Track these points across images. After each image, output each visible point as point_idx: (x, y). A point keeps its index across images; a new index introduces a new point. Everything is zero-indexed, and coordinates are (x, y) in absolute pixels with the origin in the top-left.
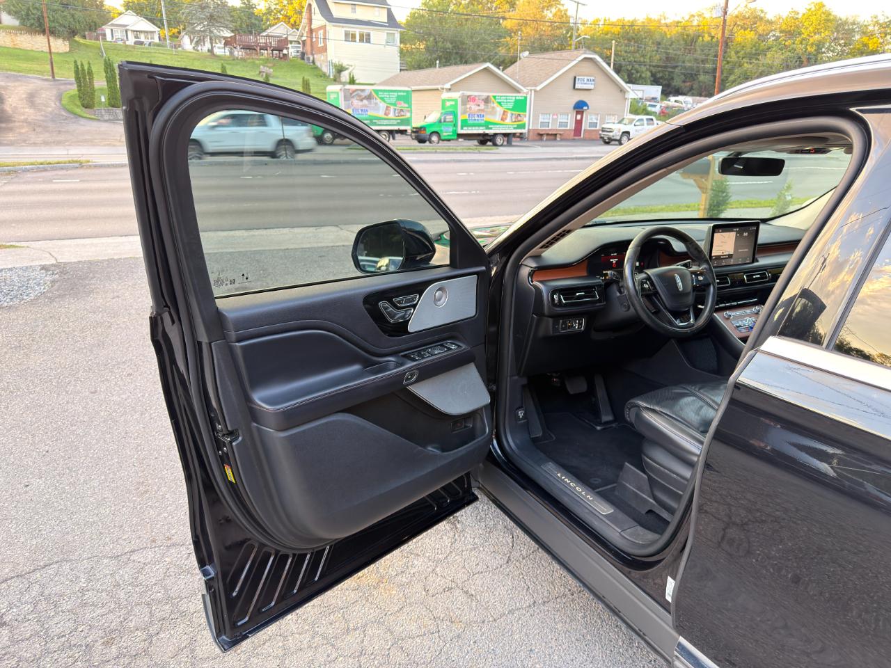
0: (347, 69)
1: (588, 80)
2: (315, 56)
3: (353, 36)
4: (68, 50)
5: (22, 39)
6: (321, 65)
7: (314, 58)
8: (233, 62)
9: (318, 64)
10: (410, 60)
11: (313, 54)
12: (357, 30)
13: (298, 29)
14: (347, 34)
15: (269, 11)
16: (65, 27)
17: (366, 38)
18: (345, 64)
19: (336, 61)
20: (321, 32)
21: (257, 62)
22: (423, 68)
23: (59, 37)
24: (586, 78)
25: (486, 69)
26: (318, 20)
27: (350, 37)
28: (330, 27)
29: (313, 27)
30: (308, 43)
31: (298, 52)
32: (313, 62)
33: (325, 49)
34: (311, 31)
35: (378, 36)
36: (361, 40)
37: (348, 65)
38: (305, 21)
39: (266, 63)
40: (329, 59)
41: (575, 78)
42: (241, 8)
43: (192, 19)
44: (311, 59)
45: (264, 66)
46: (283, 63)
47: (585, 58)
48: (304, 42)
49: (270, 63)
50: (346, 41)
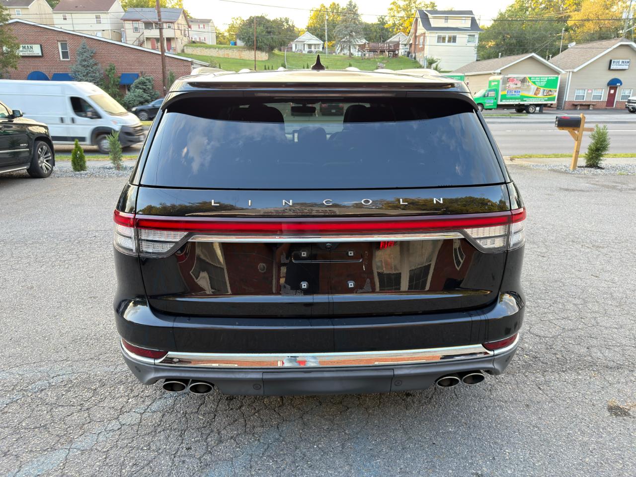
0: (436, 62)
1: (623, 62)
2: (417, 54)
3: (444, 39)
4: (267, 58)
5: (245, 54)
6: (420, 60)
7: (415, 56)
8: (362, 61)
9: (418, 59)
10: (482, 53)
11: (415, 53)
12: (447, 34)
13: (407, 36)
14: (439, 37)
15: (394, 25)
16: (267, 45)
17: (453, 39)
18: (435, 58)
19: (429, 57)
20: (422, 37)
21: (377, 60)
22: (491, 58)
23: (263, 51)
24: (621, 61)
25: (532, 58)
26: (421, 29)
27: (442, 39)
28: (428, 34)
29: (417, 34)
30: (413, 45)
31: (406, 52)
32: (415, 58)
33: (423, 49)
34: (416, 37)
35: (462, 38)
36: (449, 41)
37: (437, 59)
38: (412, 31)
39: (382, 60)
40: (425, 56)
41: (611, 61)
42: (378, 24)
43: (339, 35)
44: (413, 56)
45: (380, 62)
46: (394, 59)
47: (621, 45)
48: (411, 45)
49: (385, 60)
50: (438, 42)
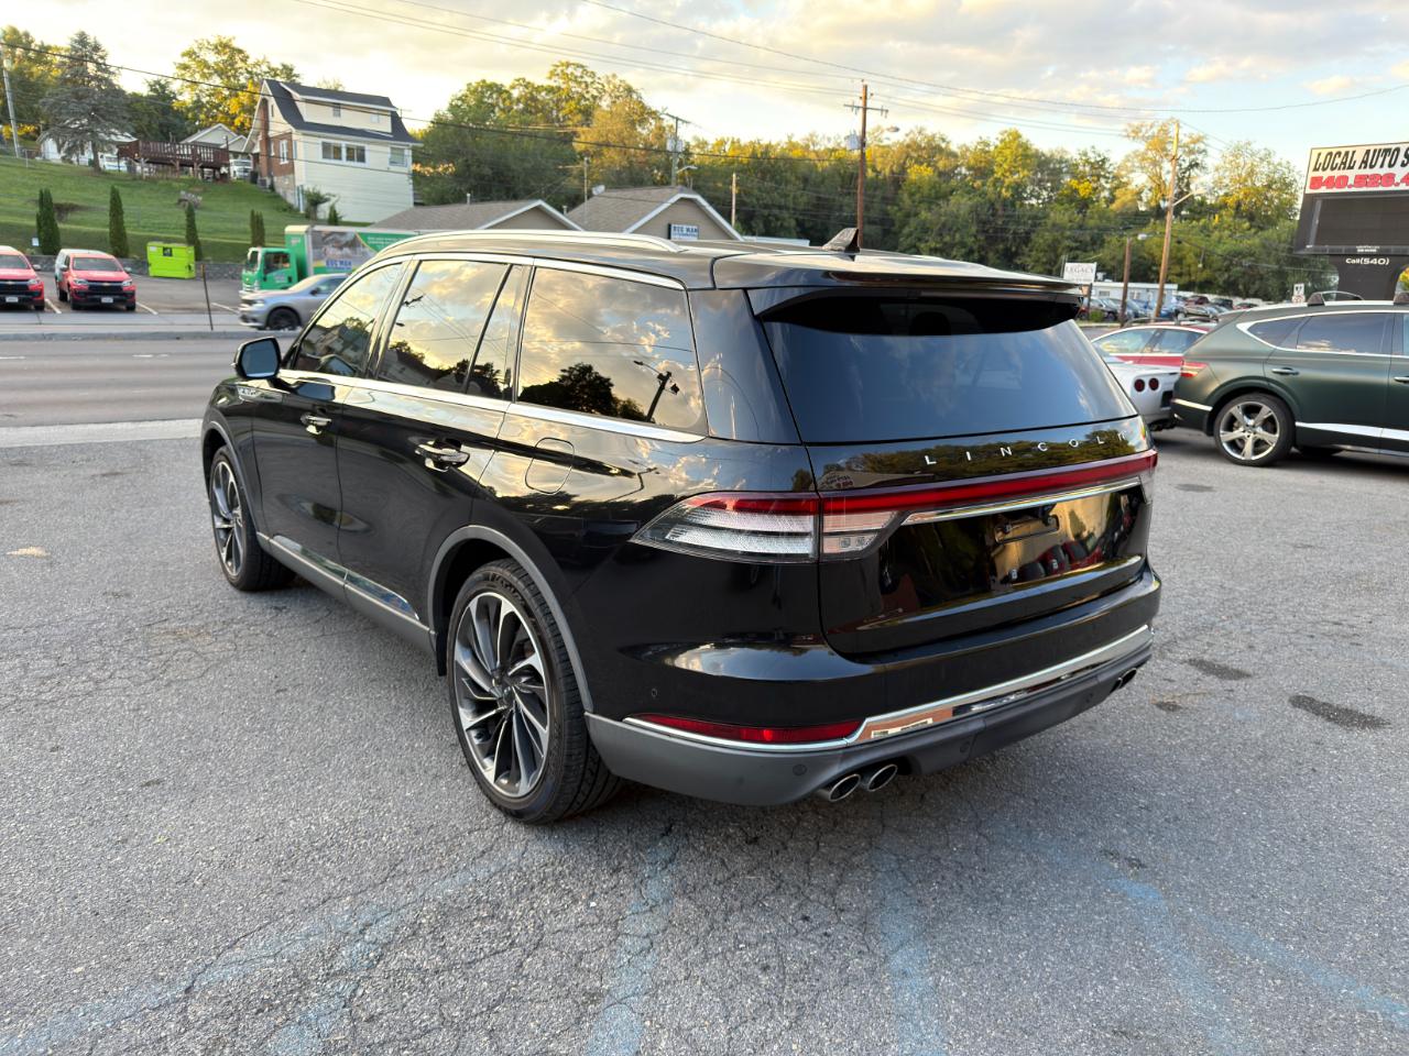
0: (327, 200)
1: (688, 230)
2: (275, 179)
3: (338, 150)
6: (285, 192)
7: (272, 182)
8: (135, 183)
9: (280, 191)
10: (427, 189)
11: (272, 177)
12: (343, 142)
13: (246, 135)
14: (326, 147)
15: (198, 105)
17: (358, 155)
18: (323, 192)
19: (308, 187)
20: (284, 142)
21: (175, 184)
22: (448, 203)
24: (685, 227)
26: (279, 124)
27: (331, 152)
28: (297, 136)
29: (271, 134)
30: (263, 159)
31: (246, 171)
32: (272, 187)
33: (290, 169)
34: (267, 141)
35: (377, 154)
36: (350, 158)
37: (329, 194)
38: (256, 123)
39: (190, 186)
40: (298, 184)
41: (670, 226)
42: (149, 97)
43: (61, 114)
44: (268, 182)
45: (188, 192)
46: (220, 187)
47: (682, 199)
48: (256, 156)
49: (197, 186)
50: (324, 157)
